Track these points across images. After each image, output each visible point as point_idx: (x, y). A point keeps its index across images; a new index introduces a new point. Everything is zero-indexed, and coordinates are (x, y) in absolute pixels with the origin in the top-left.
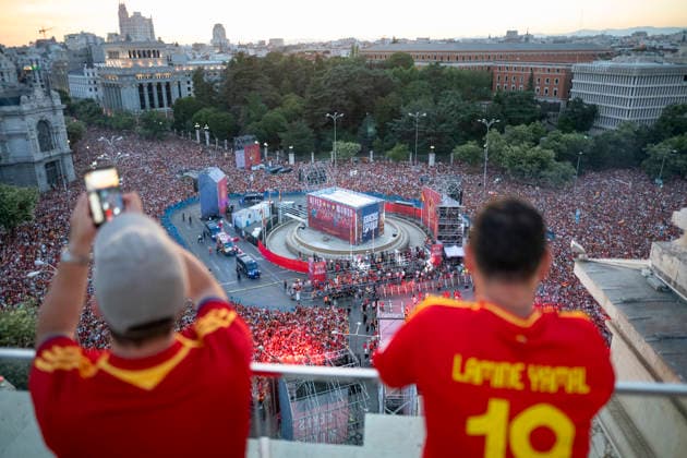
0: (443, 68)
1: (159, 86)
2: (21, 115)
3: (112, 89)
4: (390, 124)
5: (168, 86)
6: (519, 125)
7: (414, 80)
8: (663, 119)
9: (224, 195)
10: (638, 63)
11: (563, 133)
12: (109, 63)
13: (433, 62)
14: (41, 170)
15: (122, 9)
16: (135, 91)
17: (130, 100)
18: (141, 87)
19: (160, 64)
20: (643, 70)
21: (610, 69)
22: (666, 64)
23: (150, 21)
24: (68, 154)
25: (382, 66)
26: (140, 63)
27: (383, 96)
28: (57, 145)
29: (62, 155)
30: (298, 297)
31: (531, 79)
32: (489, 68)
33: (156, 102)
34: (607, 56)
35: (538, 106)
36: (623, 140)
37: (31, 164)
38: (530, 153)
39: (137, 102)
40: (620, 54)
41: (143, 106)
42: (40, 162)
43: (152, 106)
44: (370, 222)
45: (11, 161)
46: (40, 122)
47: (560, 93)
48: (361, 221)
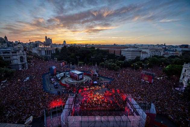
1: (49, 51)
2: (17, 55)
3: (40, 51)
5: (51, 51)
6: (111, 59)
7: (95, 51)
8: (136, 59)
9: (55, 71)
10: (132, 49)
11: (119, 61)
12: (40, 46)
13: (98, 48)
14: (20, 66)
15: (46, 37)
16: (44, 52)
17: (43, 53)
18: (46, 51)
19: (50, 47)
20: (132, 50)
21: (127, 50)
22: (136, 50)
23: (51, 39)
24: (26, 63)
25: (89, 49)
26: (46, 47)
27: (89, 54)
28: (24, 61)
29: (25, 63)
30: (63, 91)
31: (114, 51)
32: (108, 49)
33: (49, 54)
34: (127, 48)
35: (116, 56)
36: (129, 62)
37: (18, 65)
38: (112, 64)
39: (45, 54)
40: (129, 48)
41: (46, 54)
42: (20, 64)
43: (48, 54)
44: (81, 77)
45: (14, 64)
46: (21, 57)
47: (119, 54)
48: (79, 77)
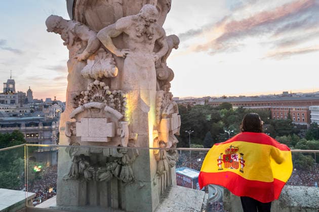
0: (245, 109)
2: (51, 130)
4: (218, 136)
6: (282, 136)
7: (232, 114)
11: (307, 140)
13: (240, 106)
14: (55, 155)
25: (216, 109)
27: (216, 122)
31: (289, 113)
32: (269, 109)
35: (296, 127)
42: (55, 151)
47: (306, 120)
